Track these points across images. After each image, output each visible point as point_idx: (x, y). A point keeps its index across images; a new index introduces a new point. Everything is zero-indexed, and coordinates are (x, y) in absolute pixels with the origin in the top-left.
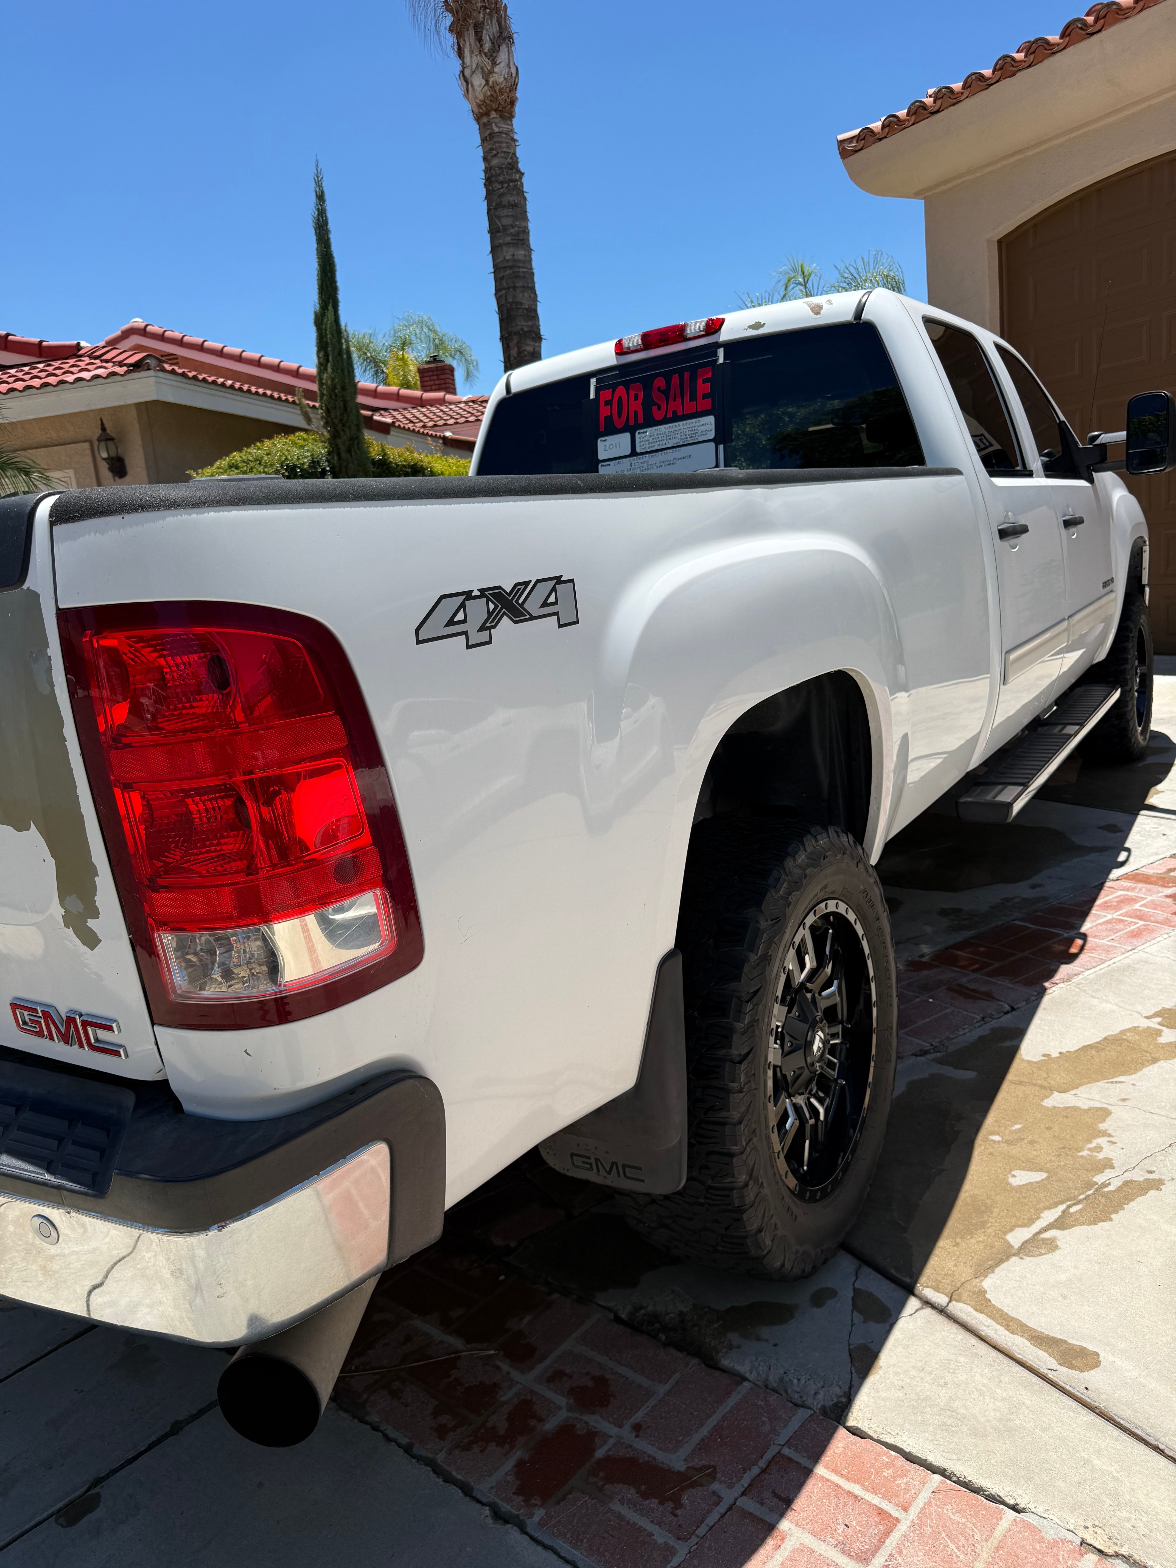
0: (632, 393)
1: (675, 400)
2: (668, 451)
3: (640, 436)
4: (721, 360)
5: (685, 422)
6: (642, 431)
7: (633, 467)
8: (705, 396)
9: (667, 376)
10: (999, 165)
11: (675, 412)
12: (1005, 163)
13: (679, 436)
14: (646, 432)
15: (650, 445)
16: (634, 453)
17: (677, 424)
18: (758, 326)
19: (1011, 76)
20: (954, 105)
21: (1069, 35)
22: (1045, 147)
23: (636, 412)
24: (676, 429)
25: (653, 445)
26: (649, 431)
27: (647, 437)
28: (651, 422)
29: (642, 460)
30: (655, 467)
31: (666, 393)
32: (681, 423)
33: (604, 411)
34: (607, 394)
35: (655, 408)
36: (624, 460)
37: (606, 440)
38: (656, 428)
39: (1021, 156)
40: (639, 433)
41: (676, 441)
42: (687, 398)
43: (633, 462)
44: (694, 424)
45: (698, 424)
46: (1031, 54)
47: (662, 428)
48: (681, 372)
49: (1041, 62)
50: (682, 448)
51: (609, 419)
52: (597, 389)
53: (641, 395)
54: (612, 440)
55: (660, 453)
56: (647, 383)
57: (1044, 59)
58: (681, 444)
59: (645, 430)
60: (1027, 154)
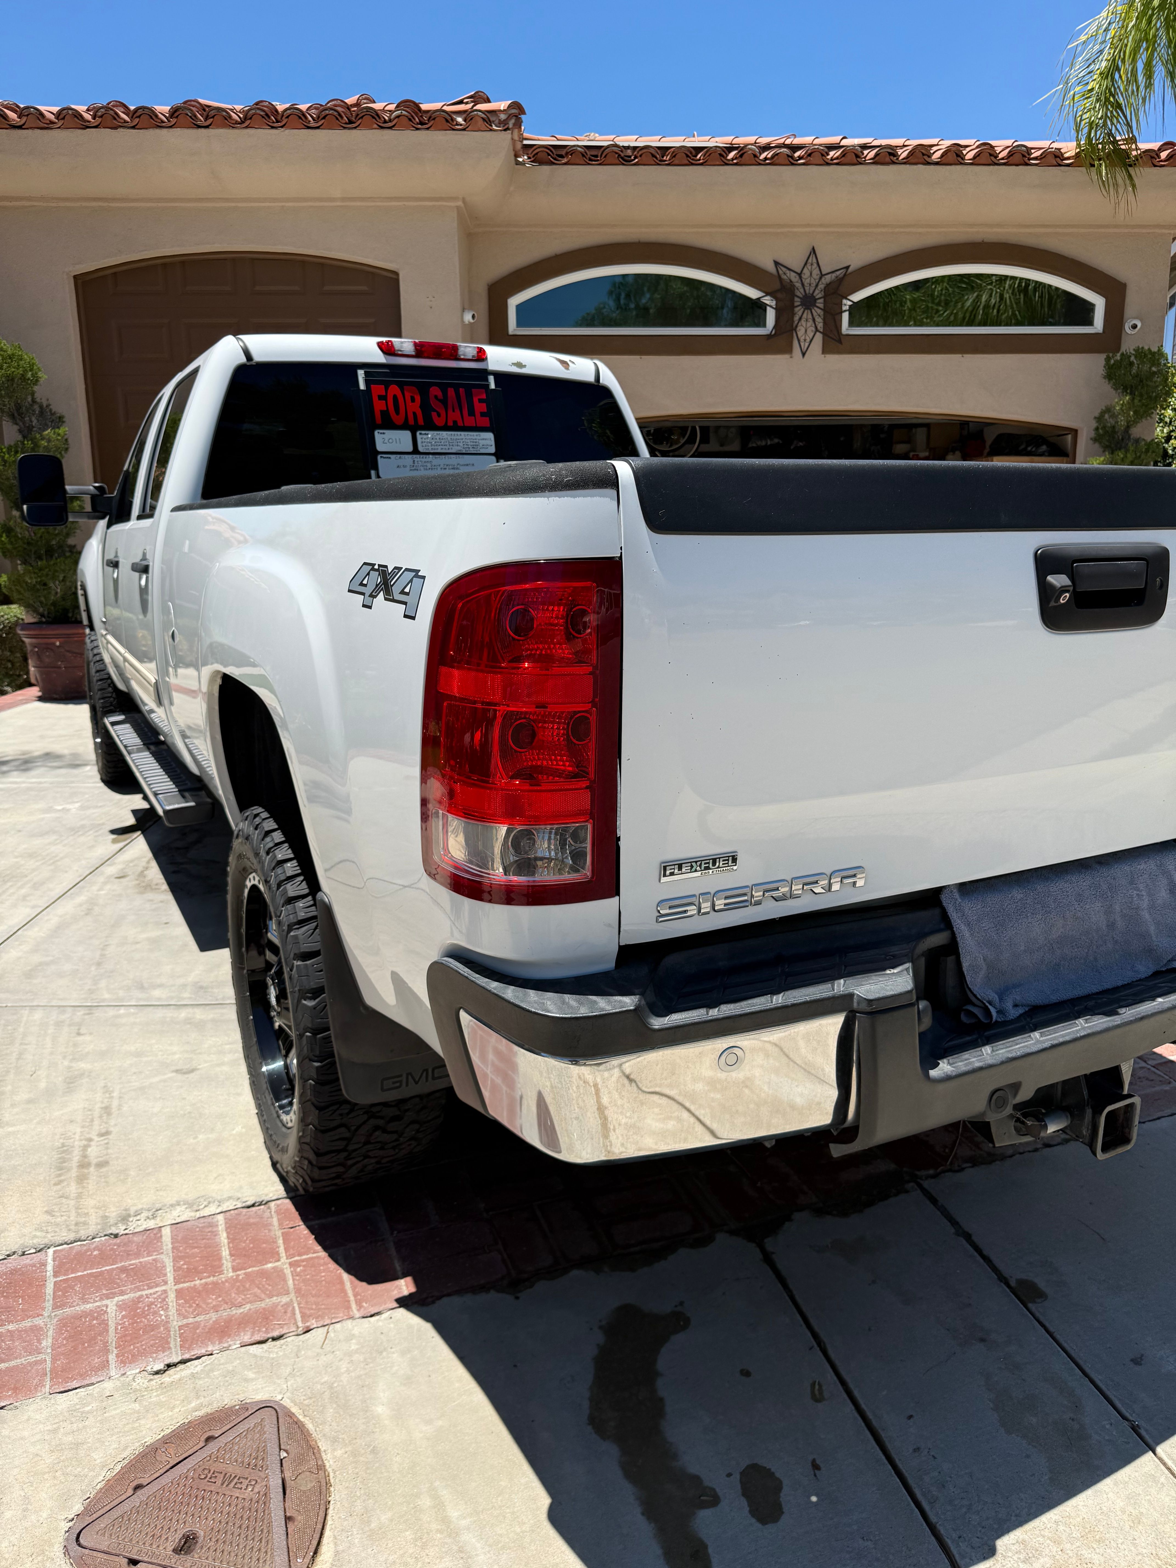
0: (408, 395)
1: (454, 411)
2: (452, 456)
3: (421, 436)
4: (493, 386)
5: (466, 433)
6: (423, 432)
7: (416, 464)
8: (483, 414)
9: (444, 388)
10: (78, 204)
11: (455, 422)
12: (84, 204)
13: (461, 444)
14: (427, 434)
15: (433, 447)
16: (416, 451)
17: (459, 433)
18: (519, 365)
19: (111, 128)
20: (42, 128)
21: (177, 117)
22: (132, 204)
23: (414, 414)
24: (458, 437)
25: (436, 447)
26: (431, 434)
27: (428, 439)
28: (430, 426)
29: (424, 460)
30: (439, 469)
31: (444, 402)
32: (462, 433)
33: (379, 406)
34: (378, 390)
35: (434, 414)
36: (406, 456)
37: (384, 433)
38: (438, 432)
39: (105, 204)
40: (420, 434)
41: (459, 448)
42: (466, 412)
43: (416, 460)
44: (475, 437)
45: (478, 437)
46: (136, 117)
47: (444, 434)
48: (456, 387)
49: (146, 129)
50: (465, 456)
51: (385, 414)
52: (367, 382)
53: (418, 398)
54: (390, 434)
55: (443, 456)
56: (423, 389)
57: (150, 128)
58: (464, 452)
59: (427, 432)
60: (111, 205)
